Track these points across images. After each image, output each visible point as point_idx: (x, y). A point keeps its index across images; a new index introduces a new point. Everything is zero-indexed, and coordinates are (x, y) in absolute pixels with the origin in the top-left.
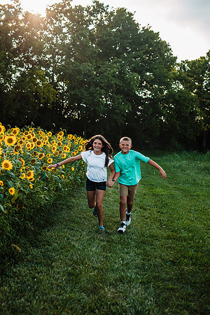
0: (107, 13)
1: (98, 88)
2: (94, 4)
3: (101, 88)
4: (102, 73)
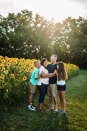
0: (84, 20)
1: (81, 48)
2: (79, 18)
3: (82, 47)
4: (82, 42)
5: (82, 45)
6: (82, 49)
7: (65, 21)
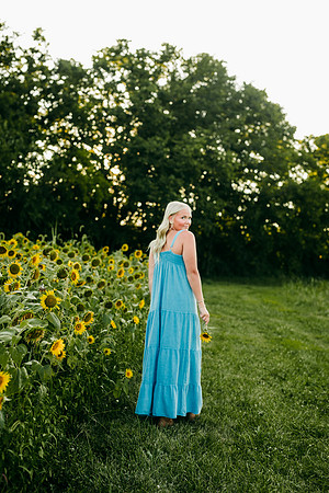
1: (173, 177)
2: (164, 48)
3: (178, 176)
5: (178, 164)
6: (179, 182)
7: (101, 56)
